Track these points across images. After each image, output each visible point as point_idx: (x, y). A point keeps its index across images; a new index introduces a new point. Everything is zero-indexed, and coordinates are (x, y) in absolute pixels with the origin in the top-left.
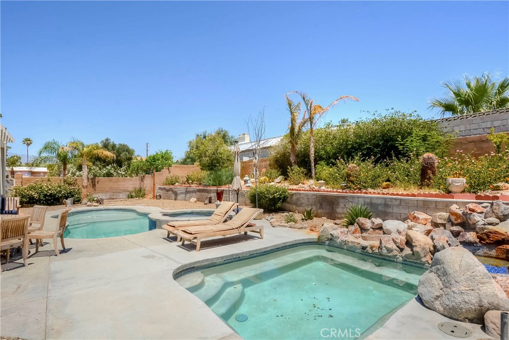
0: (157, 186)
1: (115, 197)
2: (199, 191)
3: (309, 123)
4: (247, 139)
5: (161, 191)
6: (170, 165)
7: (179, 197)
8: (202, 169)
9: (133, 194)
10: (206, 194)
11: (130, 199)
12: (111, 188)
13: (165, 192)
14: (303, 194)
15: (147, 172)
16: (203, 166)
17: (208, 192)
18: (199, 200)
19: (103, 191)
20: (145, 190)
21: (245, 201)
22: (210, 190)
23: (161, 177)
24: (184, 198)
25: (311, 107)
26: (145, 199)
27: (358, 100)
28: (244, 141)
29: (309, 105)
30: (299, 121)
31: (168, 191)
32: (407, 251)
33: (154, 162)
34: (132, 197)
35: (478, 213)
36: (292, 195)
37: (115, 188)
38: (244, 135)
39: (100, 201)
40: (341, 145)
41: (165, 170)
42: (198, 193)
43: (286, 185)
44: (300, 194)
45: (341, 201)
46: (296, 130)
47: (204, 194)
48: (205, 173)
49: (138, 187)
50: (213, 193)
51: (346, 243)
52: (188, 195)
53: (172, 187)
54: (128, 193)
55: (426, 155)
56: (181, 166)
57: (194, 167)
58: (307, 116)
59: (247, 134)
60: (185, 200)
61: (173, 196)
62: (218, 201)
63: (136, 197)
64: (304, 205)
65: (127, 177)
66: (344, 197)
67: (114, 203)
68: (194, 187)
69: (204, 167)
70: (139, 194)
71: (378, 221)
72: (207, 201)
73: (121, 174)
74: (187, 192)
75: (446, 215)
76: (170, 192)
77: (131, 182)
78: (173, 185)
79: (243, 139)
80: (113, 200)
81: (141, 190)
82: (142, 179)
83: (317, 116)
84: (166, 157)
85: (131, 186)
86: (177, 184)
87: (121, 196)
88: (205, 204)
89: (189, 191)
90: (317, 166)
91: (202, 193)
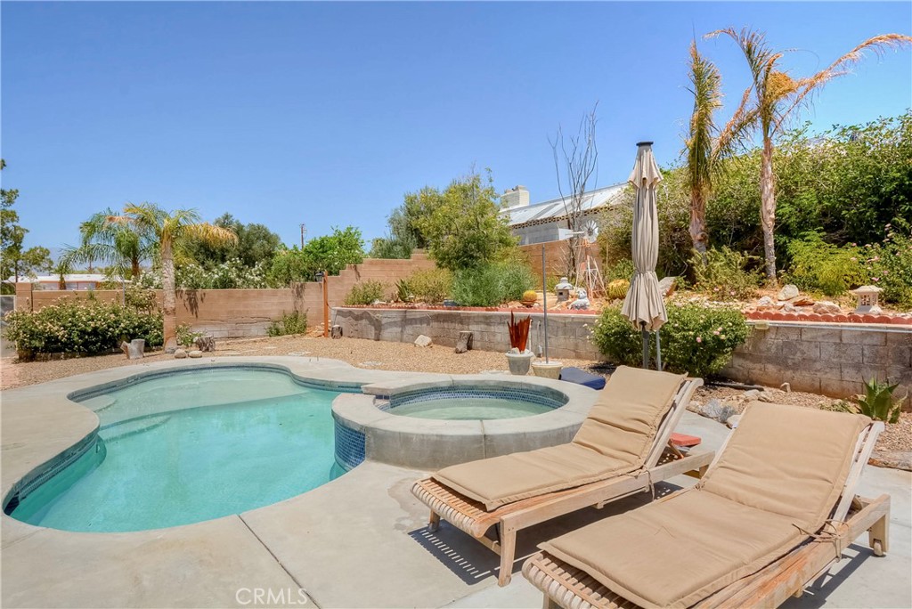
0: (334, 308)
1: (240, 333)
2: (437, 318)
3: (759, 123)
4: (525, 198)
5: (343, 319)
6: (358, 261)
7: (386, 333)
8: (440, 266)
9: (281, 326)
10: (458, 326)
11: (274, 338)
12: (231, 312)
13: (352, 320)
15: (310, 276)
16: (441, 259)
17: (462, 320)
18: (436, 340)
19: (213, 321)
20: (305, 316)
21: (576, 345)
22: (469, 317)
23: (341, 287)
24: (399, 335)
25: (766, 78)
26: (306, 338)
28: (518, 203)
29: (762, 74)
31: (358, 318)
33: (323, 252)
34: (278, 333)
36: (762, 333)
37: (239, 312)
38: (517, 188)
39: (205, 345)
41: (348, 273)
42: (435, 324)
46: (714, 145)
47: (452, 326)
48: (444, 275)
49: (290, 309)
50: (477, 323)
52: (409, 330)
53: (367, 309)
54: (268, 324)
56: (383, 263)
57: (410, 264)
58: (753, 104)
59: (524, 189)
60: (401, 341)
61: (372, 332)
62: (516, 349)
63: (288, 333)
65: (265, 287)
67: (238, 347)
68: (422, 309)
69: (444, 260)
70: (293, 325)
72: (462, 346)
73: (253, 280)
74: (406, 321)
76: (364, 322)
77: (275, 300)
78: (368, 304)
79: (516, 199)
80: (236, 341)
81: (296, 317)
82: (299, 293)
84: (347, 243)
85: (274, 307)
86: (377, 302)
87: (254, 330)
88: (457, 352)
89: (412, 319)
90: (795, 246)
91: (446, 325)
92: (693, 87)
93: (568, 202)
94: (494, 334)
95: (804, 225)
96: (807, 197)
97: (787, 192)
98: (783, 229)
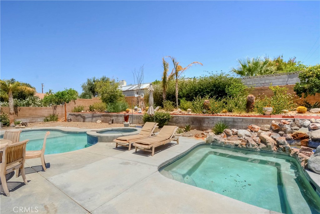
0: (68, 114)
1: (34, 121)
2: (103, 115)
3: (175, 75)
4: (125, 84)
5: (72, 116)
6: (75, 99)
7: (87, 120)
8: (103, 102)
9: (49, 119)
10: (109, 118)
11: (46, 122)
12: (31, 114)
13: (75, 117)
14: (180, 116)
15: (58, 103)
16: (103, 100)
17: (110, 116)
18: (103, 121)
19: (24, 117)
20: (58, 115)
21: (139, 121)
22: (112, 115)
23: (71, 106)
24: (91, 120)
25: (177, 67)
26: (58, 122)
27: (202, 65)
28: (123, 85)
29: (176, 66)
30: (169, 74)
31: (77, 116)
32: (263, 145)
33: (63, 96)
34: (48, 121)
35: (287, 124)
36: (173, 117)
37: (34, 114)
38: (123, 81)
39: (24, 124)
40: (192, 89)
41: (71, 102)
42: (102, 117)
43: (163, 111)
44: (178, 117)
45: (206, 120)
46: (167, 79)
47: (107, 118)
48: (104, 105)
49: (52, 113)
50: (115, 117)
51: (224, 143)
52: (94, 119)
53: (80, 113)
54: (45, 118)
55: (250, 96)
56: (83, 100)
57: (92, 100)
58: (174, 72)
59: (125, 81)
60: (92, 122)
61: (82, 119)
62: (126, 122)
63: (51, 120)
64: (181, 123)
65: (42, 106)
66: (208, 118)
67: (35, 125)
68: (98, 113)
69: (105, 100)
70: (53, 118)
71: (235, 130)
72: (110, 122)
73: (38, 104)
74: (93, 117)
75: (269, 126)
76: (79, 117)
77: (47, 111)
78: (80, 112)
79: (123, 84)
80: (33, 123)
81: (54, 116)
82: (55, 108)
83: (180, 72)
84: (72, 93)
85: (46, 113)
86: (82, 111)
87: (39, 120)
88: (109, 124)
89: (95, 116)
90: (181, 101)
91: (106, 117)
92: (163, 66)
93: (137, 86)
94: (119, 119)
95: (184, 96)
96: (184, 91)
97: (181, 90)
98: (180, 97)
